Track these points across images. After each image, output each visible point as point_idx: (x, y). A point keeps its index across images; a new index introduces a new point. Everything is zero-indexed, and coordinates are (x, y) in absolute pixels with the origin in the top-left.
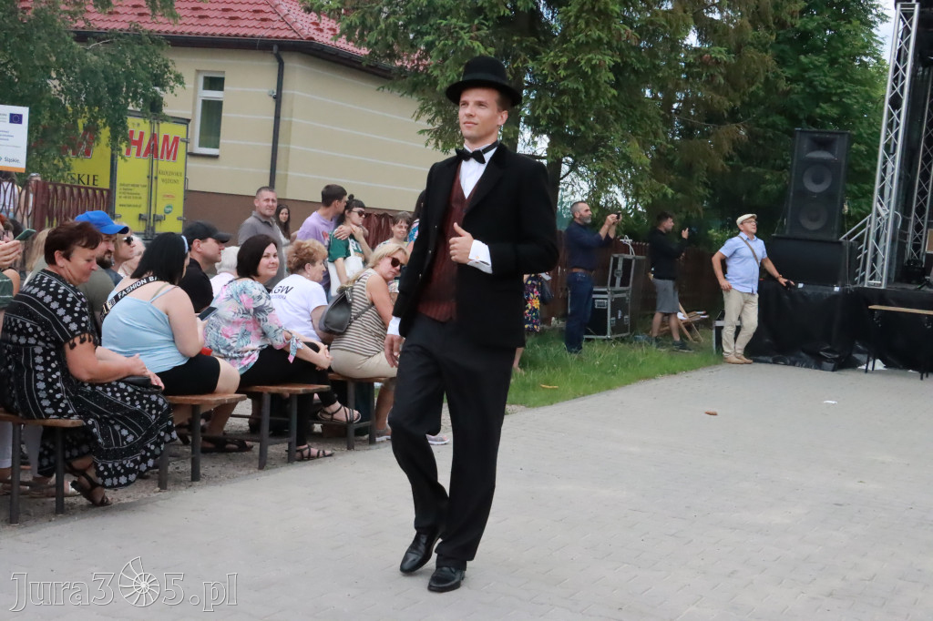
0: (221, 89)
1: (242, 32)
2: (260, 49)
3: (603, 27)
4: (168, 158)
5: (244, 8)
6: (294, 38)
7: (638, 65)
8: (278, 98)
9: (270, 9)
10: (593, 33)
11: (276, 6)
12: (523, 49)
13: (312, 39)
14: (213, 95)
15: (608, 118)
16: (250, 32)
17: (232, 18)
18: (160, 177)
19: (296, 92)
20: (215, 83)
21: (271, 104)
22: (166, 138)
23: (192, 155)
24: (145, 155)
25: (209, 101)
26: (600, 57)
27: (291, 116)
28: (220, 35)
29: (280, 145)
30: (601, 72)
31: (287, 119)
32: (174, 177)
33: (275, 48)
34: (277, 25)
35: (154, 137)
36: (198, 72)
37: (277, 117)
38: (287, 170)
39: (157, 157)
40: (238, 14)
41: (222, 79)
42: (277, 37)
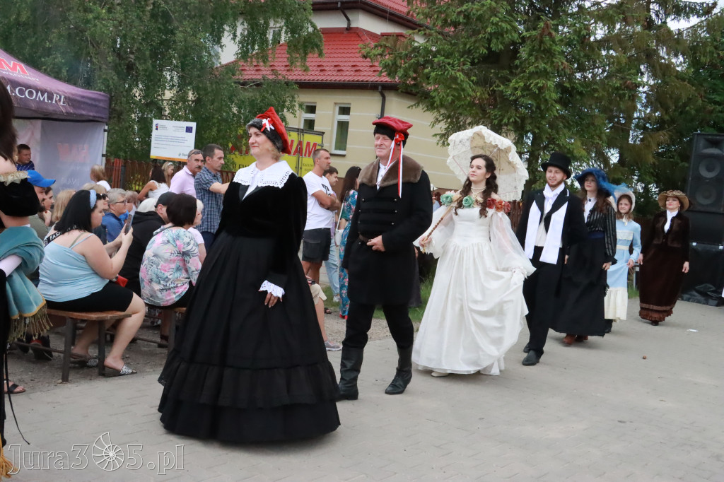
0: (348, 114)
1: (361, 79)
2: (370, 89)
4: (309, 156)
5: (365, 64)
6: (391, 82)
14: (344, 118)
16: (366, 79)
17: (356, 71)
18: (303, 168)
20: (345, 110)
22: (308, 144)
24: (294, 154)
25: (341, 122)
28: (348, 81)
33: (380, 88)
35: (300, 143)
36: (335, 104)
39: (302, 155)
40: (361, 69)
41: (349, 108)
42: (381, 81)
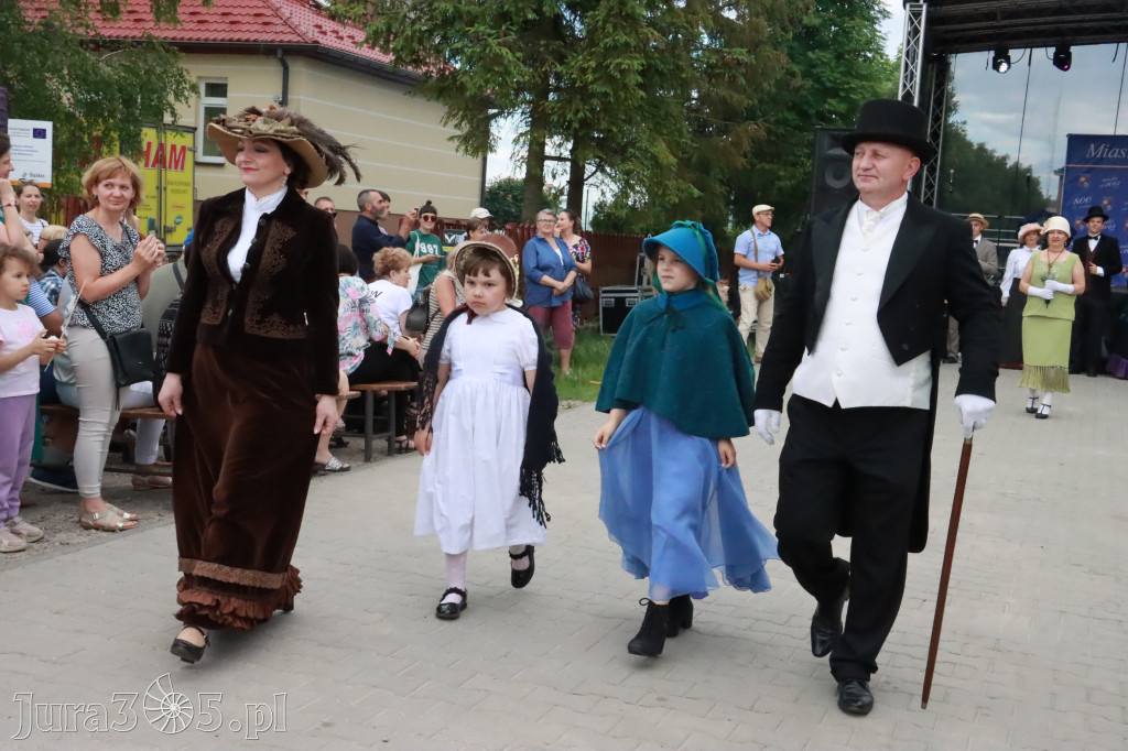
0: (224, 95)
1: (244, 36)
2: (263, 54)
3: (630, 32)
4: (176, 168)
5: (245, 11)
6: (298, 42)
9: (271, 12)
10: (620, 37)
11: (277, 9)
12: (552, 53)
13: (317, 42)
14: (216, 101)
16: (253, 37)
17: (232, 23)
18: (169, 188)
19: (302, 97)
20: (218, 89)
22: (173, 148)
23: (197, 164)
24: (153, 166)
25: (212, 108)
26: (629, 62)
28: (222, 40)
30: (629, 76)
32: (183, 188)
33: (280, 52)
34: (280, 28)
35: (161, 147)
36: (199, 78)
39: (165, 167)
40: (239, 18)
41: (226, 85)
42: (281, 41)
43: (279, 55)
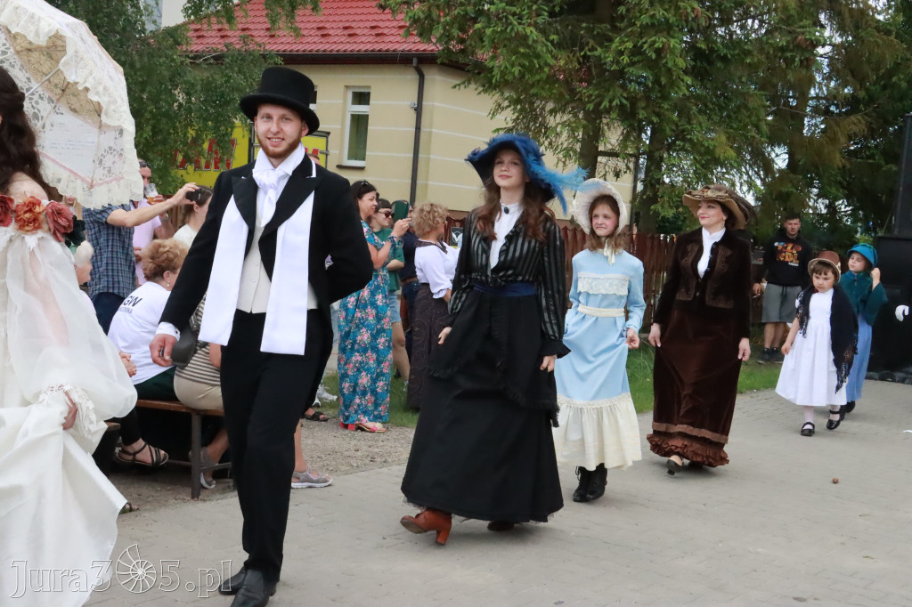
0: (367, 102)
1: (386, 47)
2: (401, 63)
3: (670, 7)
5: (390, 24)
6: (432, 51)
7: (725, 51)
8: (418, 110)
10: (657, 13)
14: (361, 109)
15: (691, 109)
16: (392, 47)
17: (377, 35)
19: (437, 104)
20: (362, 98)
21: (413, 115)
23: (340, 166)
25: (359, 115)
26: (664, 40)
27: (431, 127)
28: (365, 51)
29: (421, 156)
30: (665, 57)
31: (427, 130)
33: (415, 60)
34: (416, 39)
36: (347, 87)
37: (418, 129)
38: (427, 180)
40: (386, 31)
41: (369, 93)
42: (417, 50)
43: (415, 64)
